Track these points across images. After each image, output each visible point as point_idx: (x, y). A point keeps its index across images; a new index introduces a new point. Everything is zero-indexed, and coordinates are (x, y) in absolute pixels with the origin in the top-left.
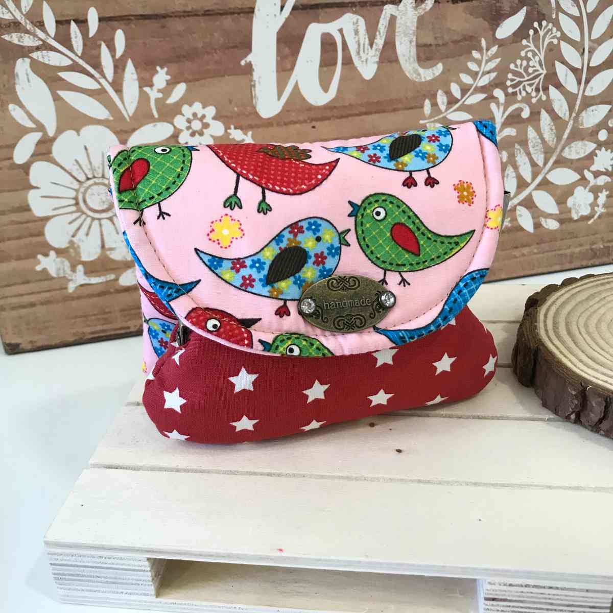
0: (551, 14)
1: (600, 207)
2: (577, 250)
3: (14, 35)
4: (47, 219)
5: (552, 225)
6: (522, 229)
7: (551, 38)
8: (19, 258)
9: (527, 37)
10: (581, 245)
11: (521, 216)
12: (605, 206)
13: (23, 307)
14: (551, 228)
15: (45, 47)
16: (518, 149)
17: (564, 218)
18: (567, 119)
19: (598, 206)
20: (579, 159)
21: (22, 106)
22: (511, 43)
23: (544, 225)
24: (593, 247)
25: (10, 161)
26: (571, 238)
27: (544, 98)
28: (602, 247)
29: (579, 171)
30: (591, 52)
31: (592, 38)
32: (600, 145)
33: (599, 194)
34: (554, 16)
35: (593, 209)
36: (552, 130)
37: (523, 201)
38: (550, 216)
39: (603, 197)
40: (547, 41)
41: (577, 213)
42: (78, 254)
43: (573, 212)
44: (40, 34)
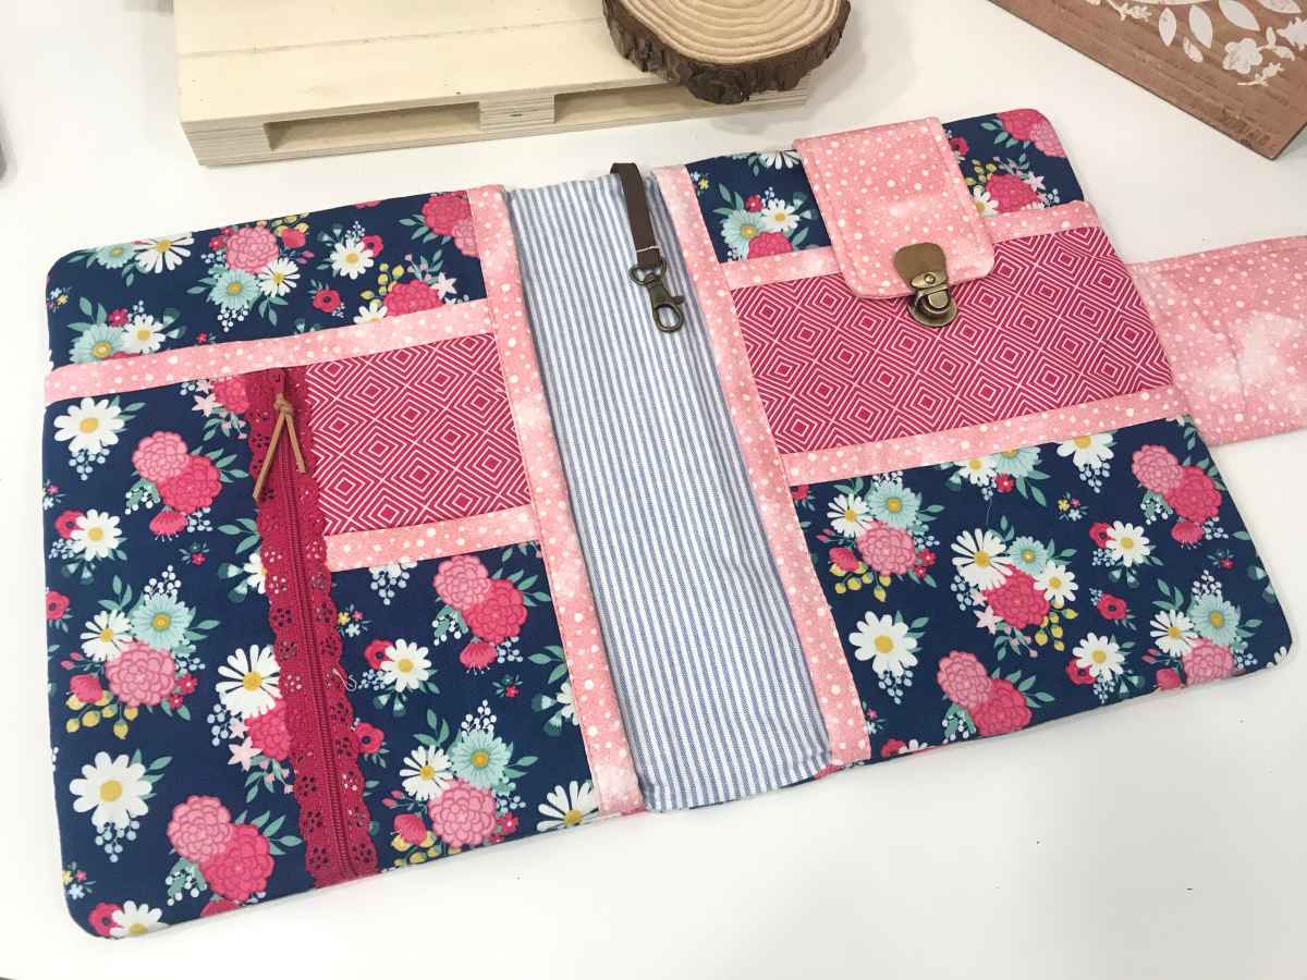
1: (1263, 79)
2: (1208, 100)
5: (1195, 55)
6: (1157, 33)
10: (1213, 98)
11: (1165, 20)
12: (1269, 80)
14: (1191, 57)
17: (1213, 58)
19: (1261, 75)
20: (1270, 11)
23: (1185, 48)
24: (1228, 111)
26: (1208, 83)
28: (1238, 118)
29: (1263, 24)
33: (1271, 64)
35: (1252, 73)
37: (1176, 6)
38: (1199, 44)
39: (1272, 70)
41: (1232, 64)
43: (1227, 59)
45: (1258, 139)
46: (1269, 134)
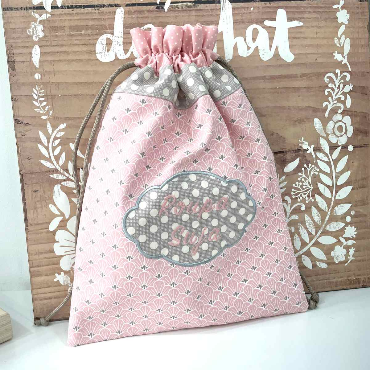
0: (314, 161)
1: (351, 257)
2: (339, 280)
3: (55, 175)
4: (62, 256)
5: (323, 266)
6: (306, 267)
7: (314, 172)
8: (46, 275)
9: (301, 171)
10: (341, 277)
11: (304, 260)
12: (353, 256)
13: (46, 299)
14: (322, 267)
15: (68, 179)
16: (300, 226)
17: (330, 262)
18: (327, 211)
19: (350, 256)
20: (336, 231)
21: (55, 205)
22: (292, 175)
23: (318, 265)
24: (349, 278)
25: (48, 229)
26: (335, 273)
27: (313, 200)
28: (354, 278)
29: (337, 237)
30: (337, 178)
31: (337, 171)
32: (347, 224)
33: (350, 250)
34: (315, 162)
35: (346, 258)
36: (319, 216)
37: (304, 252)
38: (322, 261)
39: (352, 252)
40: (312, 173)
41: (337, 259)
43: (335, 259)
44: (66, 174)
45: (367, 282)
46: (368, 276)
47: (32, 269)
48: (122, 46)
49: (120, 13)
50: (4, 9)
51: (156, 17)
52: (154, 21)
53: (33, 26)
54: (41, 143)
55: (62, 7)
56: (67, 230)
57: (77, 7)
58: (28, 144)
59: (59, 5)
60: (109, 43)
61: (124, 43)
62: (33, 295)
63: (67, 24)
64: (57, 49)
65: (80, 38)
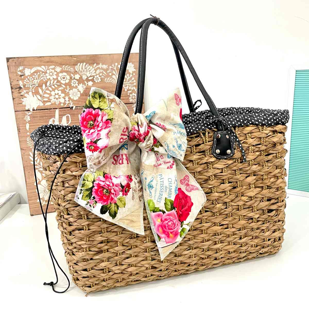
8: (34, 200)
13: (34, 208)
15: (41, 168)
42: (44, 199)
44: (40, 166)
47: (29, 198)
48: (58, 122)
49: (57, 111)
50: (15, 111)
51: (70, 112)
52: (70, 113)
53: (26, 117)
54: (30, 156)
55: (36, 110)
56: (41, 185)
57: (42, 110)
58: (26, 157)
59: (35, 109)
60: (54, 121)
61: (59, 121)
62: (29, 207)
63: (38, 115)
64: (35, 124)
65: (43, 120)
